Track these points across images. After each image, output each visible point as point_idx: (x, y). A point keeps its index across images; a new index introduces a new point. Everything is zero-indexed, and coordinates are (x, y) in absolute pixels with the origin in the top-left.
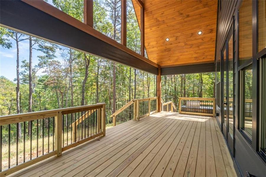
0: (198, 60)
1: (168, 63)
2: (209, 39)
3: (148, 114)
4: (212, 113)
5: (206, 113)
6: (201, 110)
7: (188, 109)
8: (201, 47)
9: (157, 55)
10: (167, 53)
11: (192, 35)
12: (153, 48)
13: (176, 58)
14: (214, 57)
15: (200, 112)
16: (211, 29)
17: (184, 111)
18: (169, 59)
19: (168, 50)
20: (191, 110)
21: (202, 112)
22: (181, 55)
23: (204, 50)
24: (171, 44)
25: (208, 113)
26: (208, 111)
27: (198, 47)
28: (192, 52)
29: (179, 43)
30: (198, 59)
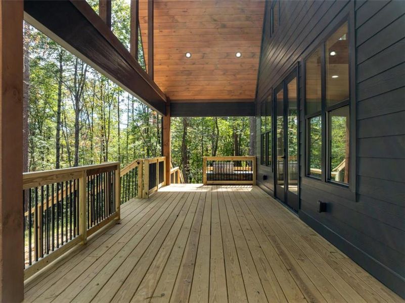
0: (232, 96)
1: (184, 95)
2: (250, 67)
3: (155, 188)
4: (252, 180)
5: (243, 180)
6: (236, 177)
7: (217, 176)
8: (238, 76)
9: (167, 78)
10: (186, 77)
11: (228, 56)
12: (160, 65)
13: (199, 88)
14: (254, 93)
15: (235, 180)
16: (253, 53)
17: (210, 180)
18: (188, 88)
19: (187, 72)
20: (223, 177)
21: (238, 180)
22: (208, 85)
23: (243, 81)
24: (194, 64)
25: (246, 180)
26: (246, 177)
27: (234, 75)
28: (225, 82)
29: (207, 63)
30: (232, 94)
